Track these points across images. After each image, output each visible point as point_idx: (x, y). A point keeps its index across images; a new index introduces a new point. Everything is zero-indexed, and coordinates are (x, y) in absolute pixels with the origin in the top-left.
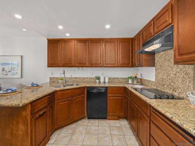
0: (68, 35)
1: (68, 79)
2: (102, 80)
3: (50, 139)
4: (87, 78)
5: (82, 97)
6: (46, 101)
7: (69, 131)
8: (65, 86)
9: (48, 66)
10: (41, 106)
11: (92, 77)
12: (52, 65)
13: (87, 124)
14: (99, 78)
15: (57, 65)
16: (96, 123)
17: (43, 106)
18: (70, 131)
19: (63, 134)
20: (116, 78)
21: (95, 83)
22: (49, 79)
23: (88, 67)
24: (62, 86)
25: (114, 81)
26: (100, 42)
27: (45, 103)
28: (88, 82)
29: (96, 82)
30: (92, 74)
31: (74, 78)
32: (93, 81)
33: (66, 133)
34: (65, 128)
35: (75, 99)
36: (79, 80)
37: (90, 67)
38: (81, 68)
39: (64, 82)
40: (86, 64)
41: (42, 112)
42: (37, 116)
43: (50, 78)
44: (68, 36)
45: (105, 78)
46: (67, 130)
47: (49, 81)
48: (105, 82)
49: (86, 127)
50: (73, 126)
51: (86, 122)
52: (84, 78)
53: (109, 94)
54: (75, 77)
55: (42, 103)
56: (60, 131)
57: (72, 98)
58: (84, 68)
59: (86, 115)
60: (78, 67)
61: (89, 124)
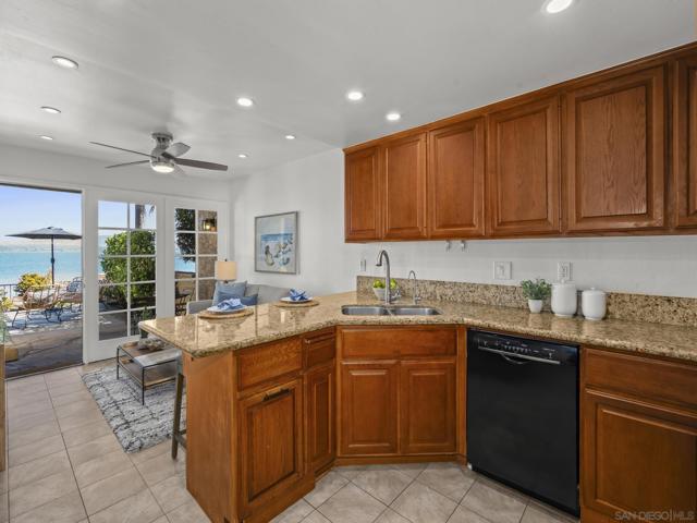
0: (393, 117)
1: (411, 285)
2: (560, 303)
3: (313, 487)
4: (486, 287)
5: (441, 367)
6: (292, 356)
7: (381, 488)
8: (386, 313)
9: (348, 240)
10: (272, 367)
11: (509, 283)
12: (357, 236)
13: (458, 495)
14: (542, 292)
15: (371, 235)
16: (506, 508)
17: (279, 372)
18: (384, 492)
19: (358, 491)
20: (669, 300)
21: (523, 314)
22: (355, 279)
23: (479, 237)
24: (377, 309)
25: (651, 318)
26: (545, 109)
27: (287, 362)
28: (489, 305)
29: (529, 310)
30: (507, 272)
31: (432, 283)
32: (514, 304)
33: (369, 489)
34: (373, 466)
35: (411, 369)
36: (449, 292)
37: (493, 237)
38: (459, 241)
39: (387, 297)
40: (472, 225)
41: (277, 389)
42: (259, 397)
43: (358, 277)
44: (395, 124)
45: (579, 294)
46: (377, 480)
47: (355, 289)
48: (578, 315)
49: (450, 505)
50: (403, 473)
51: (462, 485)
52: (472, 287)
53: (589, 386)
54: (435, 279)
55: (275, 359)
56: (355, 473)
57: (398, 363)
58: (471, 243)
59: (463, 449)
60: (449, 237)
61: (472, 502)
